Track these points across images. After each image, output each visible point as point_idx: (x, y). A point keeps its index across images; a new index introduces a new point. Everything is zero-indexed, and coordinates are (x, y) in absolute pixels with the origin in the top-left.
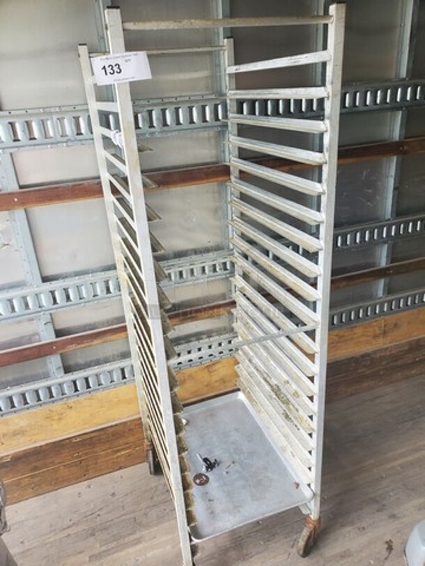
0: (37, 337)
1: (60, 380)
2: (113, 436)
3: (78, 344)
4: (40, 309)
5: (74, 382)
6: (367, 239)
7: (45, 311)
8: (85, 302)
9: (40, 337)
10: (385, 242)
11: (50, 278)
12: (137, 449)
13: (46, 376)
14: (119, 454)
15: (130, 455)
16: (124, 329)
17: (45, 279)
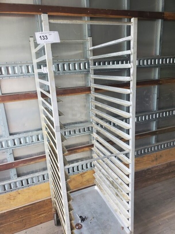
0: (6, 160)
1: (15, 180)
2: (38, 207)
3: (24, 163)
4: (8, 148)
5: (22, 181)
6: (147, 119)
7: (10, 148)
8: (28, 145)
9: (7, 161)
10: (155, 120)
11: (13, 134)
12: (49, 213)
13: (9, 178)
14: (41, 216)
15: (46, 216)
16: (45, 157)
17: (11, 134)
